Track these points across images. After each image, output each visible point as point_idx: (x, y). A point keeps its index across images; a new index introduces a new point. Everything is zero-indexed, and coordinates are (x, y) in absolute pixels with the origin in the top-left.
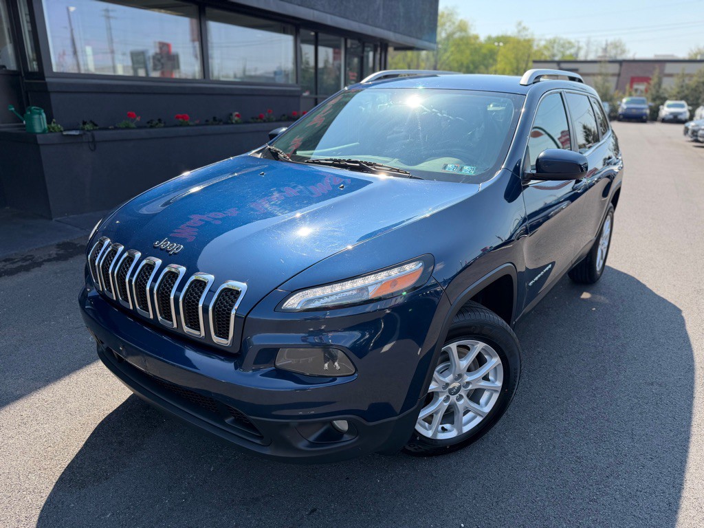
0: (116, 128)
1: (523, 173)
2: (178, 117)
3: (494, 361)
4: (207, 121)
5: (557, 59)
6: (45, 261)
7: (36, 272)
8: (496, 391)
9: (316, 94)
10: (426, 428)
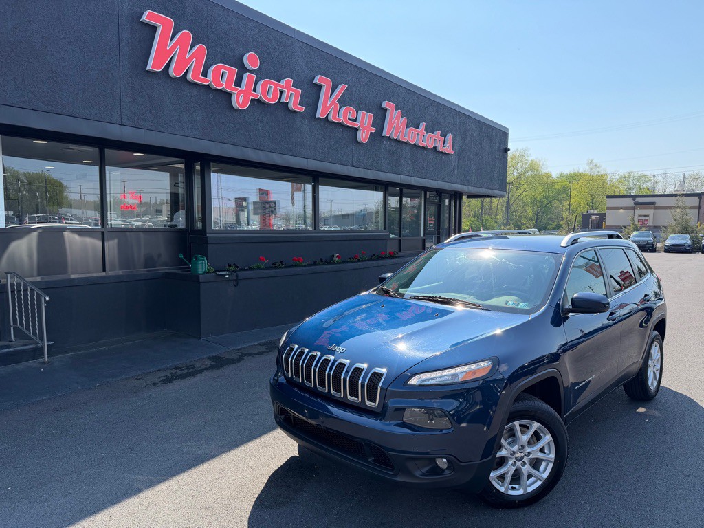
0: (250, 269)
1: (563, 308)
2: (294, 260)
3: (548, 438)
4: (315, 262)
5: (633, 193)
6: (203, 369)
7: (198, 378)
8: (551, 461)
9: (400, 236)
10: (499, 484)
